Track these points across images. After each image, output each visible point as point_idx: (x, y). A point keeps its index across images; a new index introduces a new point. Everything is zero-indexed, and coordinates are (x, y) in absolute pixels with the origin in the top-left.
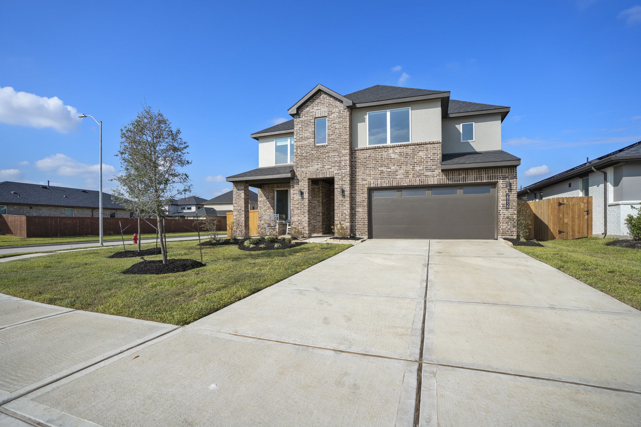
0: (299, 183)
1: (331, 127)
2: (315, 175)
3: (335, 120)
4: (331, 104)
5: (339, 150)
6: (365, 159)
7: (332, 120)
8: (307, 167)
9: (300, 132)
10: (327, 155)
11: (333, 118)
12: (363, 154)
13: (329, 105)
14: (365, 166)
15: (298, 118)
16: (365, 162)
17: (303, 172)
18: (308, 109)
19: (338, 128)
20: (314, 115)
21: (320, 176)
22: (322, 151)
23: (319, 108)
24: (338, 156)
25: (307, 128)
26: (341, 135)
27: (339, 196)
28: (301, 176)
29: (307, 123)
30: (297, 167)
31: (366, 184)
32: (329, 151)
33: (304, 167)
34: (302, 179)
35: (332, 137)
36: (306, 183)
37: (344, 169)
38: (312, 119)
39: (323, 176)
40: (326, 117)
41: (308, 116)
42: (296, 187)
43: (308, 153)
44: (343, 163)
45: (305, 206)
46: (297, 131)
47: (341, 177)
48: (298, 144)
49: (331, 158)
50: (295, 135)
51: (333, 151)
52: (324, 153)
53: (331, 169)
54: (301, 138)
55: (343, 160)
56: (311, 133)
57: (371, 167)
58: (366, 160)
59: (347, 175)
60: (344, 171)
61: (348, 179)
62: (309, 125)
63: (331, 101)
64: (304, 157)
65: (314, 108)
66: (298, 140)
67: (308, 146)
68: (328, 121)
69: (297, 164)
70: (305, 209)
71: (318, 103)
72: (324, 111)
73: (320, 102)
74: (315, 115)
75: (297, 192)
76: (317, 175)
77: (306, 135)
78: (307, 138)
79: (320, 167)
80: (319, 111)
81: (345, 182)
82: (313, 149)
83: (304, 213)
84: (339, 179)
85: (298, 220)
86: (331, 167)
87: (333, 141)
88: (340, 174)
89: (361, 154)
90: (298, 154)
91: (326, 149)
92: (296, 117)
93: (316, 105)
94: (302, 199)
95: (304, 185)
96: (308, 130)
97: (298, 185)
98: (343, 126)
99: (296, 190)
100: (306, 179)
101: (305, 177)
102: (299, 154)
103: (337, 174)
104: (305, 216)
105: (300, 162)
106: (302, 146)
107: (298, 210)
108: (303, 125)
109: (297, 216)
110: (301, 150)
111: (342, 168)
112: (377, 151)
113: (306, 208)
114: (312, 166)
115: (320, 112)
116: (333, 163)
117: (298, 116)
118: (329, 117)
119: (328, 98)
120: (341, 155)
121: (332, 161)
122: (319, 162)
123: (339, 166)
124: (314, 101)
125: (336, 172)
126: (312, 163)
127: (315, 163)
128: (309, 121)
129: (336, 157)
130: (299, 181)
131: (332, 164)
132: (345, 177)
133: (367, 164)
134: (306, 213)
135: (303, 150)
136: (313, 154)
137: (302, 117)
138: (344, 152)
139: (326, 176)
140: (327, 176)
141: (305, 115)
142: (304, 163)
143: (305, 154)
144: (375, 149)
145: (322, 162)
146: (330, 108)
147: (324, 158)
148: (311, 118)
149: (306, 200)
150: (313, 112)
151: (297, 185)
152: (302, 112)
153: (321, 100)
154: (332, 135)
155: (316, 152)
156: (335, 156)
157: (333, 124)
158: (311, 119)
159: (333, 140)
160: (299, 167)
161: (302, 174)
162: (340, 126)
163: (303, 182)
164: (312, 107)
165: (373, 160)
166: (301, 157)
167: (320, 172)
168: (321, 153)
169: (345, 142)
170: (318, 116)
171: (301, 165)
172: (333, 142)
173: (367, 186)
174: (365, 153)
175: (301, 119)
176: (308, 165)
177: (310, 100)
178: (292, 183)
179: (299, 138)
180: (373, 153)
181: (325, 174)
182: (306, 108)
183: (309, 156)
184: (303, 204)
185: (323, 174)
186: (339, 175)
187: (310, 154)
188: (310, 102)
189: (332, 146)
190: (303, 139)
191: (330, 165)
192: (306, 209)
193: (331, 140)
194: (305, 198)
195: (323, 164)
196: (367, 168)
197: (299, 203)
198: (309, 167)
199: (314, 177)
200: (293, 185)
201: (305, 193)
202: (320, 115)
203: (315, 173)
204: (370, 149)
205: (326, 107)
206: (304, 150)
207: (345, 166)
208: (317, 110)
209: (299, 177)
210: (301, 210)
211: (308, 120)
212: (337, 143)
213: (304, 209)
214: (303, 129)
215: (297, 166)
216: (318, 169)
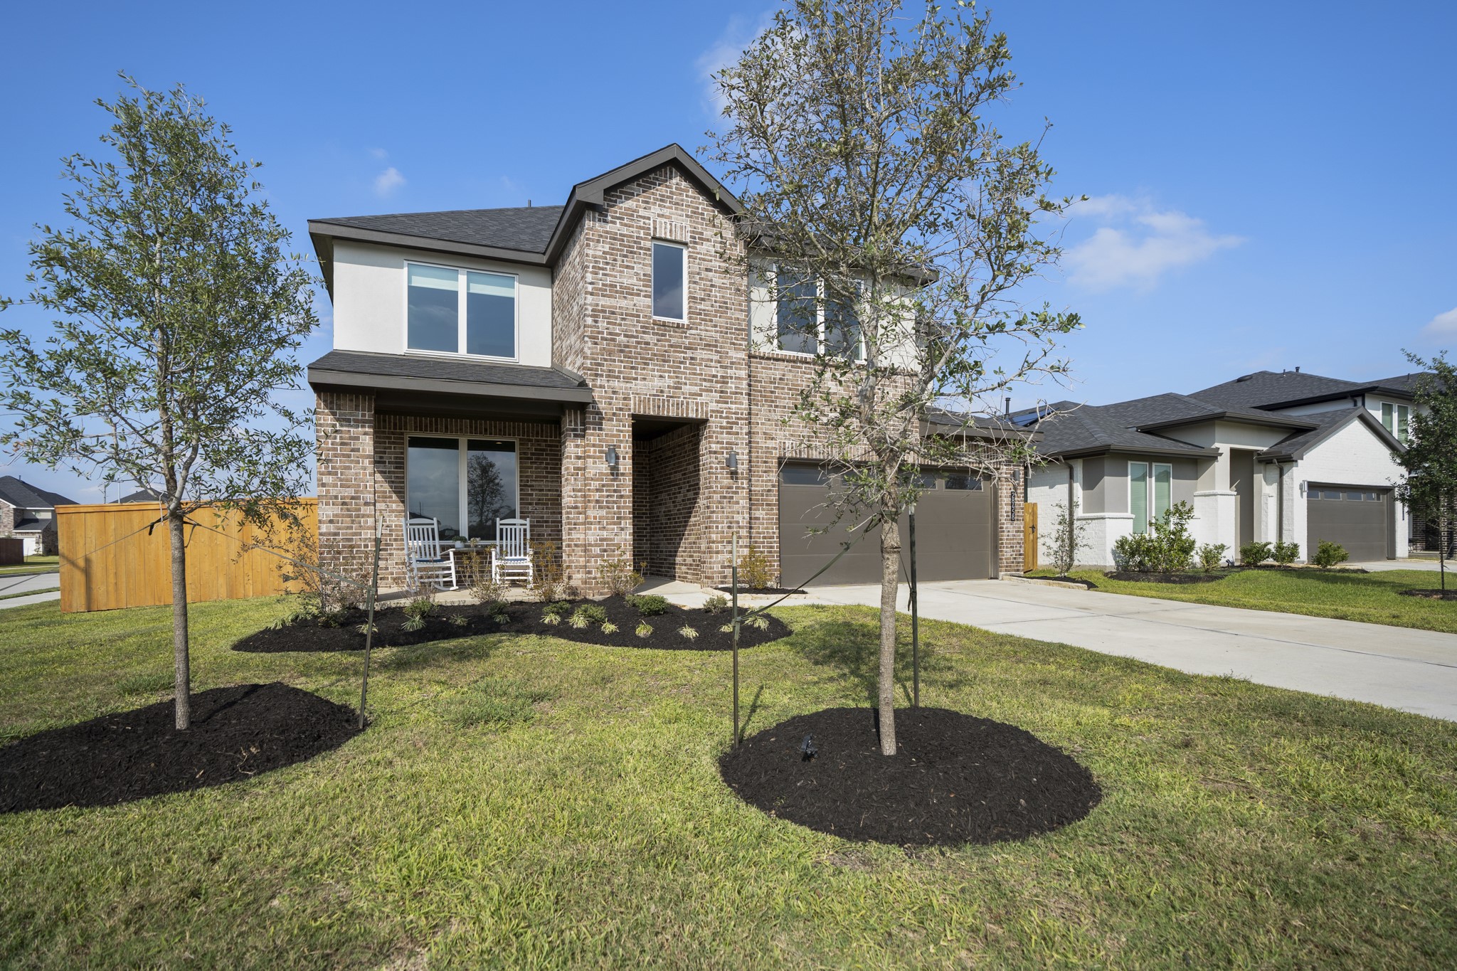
0: (601, 424)
1: (700, 279)
2: (654, 406)
3: (711, 261)
4: (698, 213)
5: (721, 347)
6: (771, 383)
7: (704, 260)
8: (628, 378)
9: (608, 267)
10: (689, 354)
11: (706, 255)
12: (766, 368)
13: (695, 213)
14: (772, 401)
15: (599, 220)
16: (772, 392)
17: (614, 392)
18: (630, 204)
19: (720, 287)
20: (652, 227)
21: (668, 412)
22: (673, 340)
23: (666, 212)
24: (719, 362)
25: (630, 262)
26: (727, 308)
27: (722, 473)
28: (610, 404)
29: (630, 247)
30: (596, 375)
31: (775, 448)
32: (694, 344)
33: (618, 377)
34: (614, 414)
35: (702, 307)
36: (624, 426)
37: (736, 403)
38: (645, 239)
39: (678, 414)
40: (685, 244)
41: (632, 226)
42: (592, 437)
43: (632, 336)
44: (732, 386)
45: (622, 496)
46: (596, 262)
47: (728, 423)
48: (600, 303)
49: (701, 365)
50: (591, 273)
51: (706, 345)
52: (680, 347)
53: (701, 395)
54: (611, 286)
55: (731, 378)
56: (640, 280)
57: (785, 407)
58: (775, 388)
59: (742, 419)
60: (734, 406)
61: (744, 431)
62: (635, 253)
63: (700, 204)
64: (620, 346)
65: (650, 208)
66: (600, 289)
67: (632, 315)
68: (689, 257)
69: (599, 364)
70: (623, 507)
71: (663, 196)
72: (681, 227)
73: (668, 197)
74: (655, 228)
75: (595, 452)
76: (659, 407)
77: (625, 281)
78: (628, 292)
79: (669, 387)
80: (667, 220)
81: (736, 439)
82: (647, 328)
83: (618, 518)
84: (721, 427)
85: (601, 540)
86: (701, 390)
87: (706, 317)
88: (724, 415)
89: (763, 368)
90: (599, 333)
91: (686, 337)
92: (594, 217)
93: (657, 199)
94: (612, 474)
95: (620, 434)
96: (633, 268)
97: (601, 429)
98: (731, 284)
99: (594, 446)
100: (624, 415)
101: (621, 409)
102: (603, 333)
103: (718, 411)
104: (622, 529)
105: (606, 360)
106: (613, 313)
107: (600, 507)
108: (618, 250)
109: (595, 529)
110: (608, 323)
111: (728, 397)
112: (799, 367)
113: (625, 502)
114: (645, 379)
115: (668, 226)
116: (705, 380)
117: (601, 214)
118: (695, 248)
119: (690, 194)
120: (727, 362)
121: (701, 374)
122: (665, 372)
123: (722, 392)
124: (650, 188)
125: (713, 406)
126: (644, 369)
127: (654, 370)
128: (635, 242)
129: (713, 364)
130: (602, 419)
131: (704, 383)
132: (737, 424)
133: (776, 397)
134: (625, 518)
135: (615, 324)
136: (647, 343)
137: (614, 223)
138: (732, 353)
139: (687, 414)
140: (690, 416)
141: (623, 219)
142: (618, 367)
143: (622, 337)
144: (794, 362)
145: (674, 372)
146: (697, 223)
147: (681, 363)
148: (642, 235)
149: (624, 480)
150: (649, 219)
151: (594, 429)
152: (613, 206)
153: (671, 192)
154: (703, 299)
155: (658, 340)
156: (711, 360)
157: (707, 270)
158: (641, 238)
159: (705, 315)
160: (602, 376)
161: (612, 398)
162: (725, 281)
163: (614, 423)
164: (643, 202)
165: (790, 389)
166: (607, 345)
167: (668, 401)
168: (671, 346)
169: (736, 329)
170: (663, 236)
171: (610, 371)
172: (705, 320)
173: (776, 454)
174: (771, 369)
175: (609, 227)
176: (631, 373)
177: (638, 180)
178: (571, 421)
179: (603, 285)
180: (790, 371)
181: (684, 407)
182: (627, 199)
183: (636, 347)
184: (615, 491)
185: (678, 409)
186: (721, 417)
187: (638, 343)
188: (639, 185)
189: (703, 333)
190: (617, 292)
191: (696, 385)
192: (627, 507)
193: (700, 314)
194: (623, 474)
195: (677, 377)
196: (776, 406)
197: (603, 486)
198: (636, 379)
199: (652, 413)
200: (575, 430)
201: (624, 458)
202: (668, 234)
203: (654, 400)
204: (783, 361)
205: (687, 216)
206: (620, 325)
207: (736, 393)
208: (659, 215)
209: (602, 406)
210: (608, 507)
211: (631, 236)
212: (716, 326)
213: (618, 508)
214: (615, 260)
215: (597, 370)
216: (662, 391)
